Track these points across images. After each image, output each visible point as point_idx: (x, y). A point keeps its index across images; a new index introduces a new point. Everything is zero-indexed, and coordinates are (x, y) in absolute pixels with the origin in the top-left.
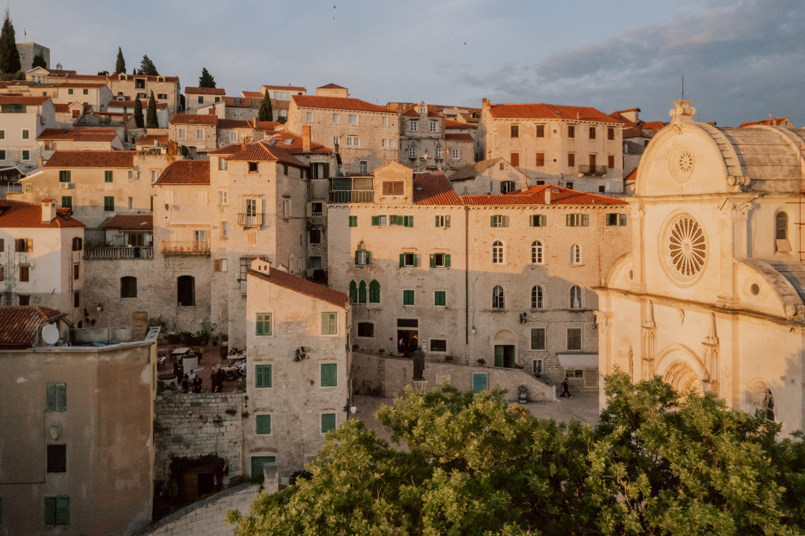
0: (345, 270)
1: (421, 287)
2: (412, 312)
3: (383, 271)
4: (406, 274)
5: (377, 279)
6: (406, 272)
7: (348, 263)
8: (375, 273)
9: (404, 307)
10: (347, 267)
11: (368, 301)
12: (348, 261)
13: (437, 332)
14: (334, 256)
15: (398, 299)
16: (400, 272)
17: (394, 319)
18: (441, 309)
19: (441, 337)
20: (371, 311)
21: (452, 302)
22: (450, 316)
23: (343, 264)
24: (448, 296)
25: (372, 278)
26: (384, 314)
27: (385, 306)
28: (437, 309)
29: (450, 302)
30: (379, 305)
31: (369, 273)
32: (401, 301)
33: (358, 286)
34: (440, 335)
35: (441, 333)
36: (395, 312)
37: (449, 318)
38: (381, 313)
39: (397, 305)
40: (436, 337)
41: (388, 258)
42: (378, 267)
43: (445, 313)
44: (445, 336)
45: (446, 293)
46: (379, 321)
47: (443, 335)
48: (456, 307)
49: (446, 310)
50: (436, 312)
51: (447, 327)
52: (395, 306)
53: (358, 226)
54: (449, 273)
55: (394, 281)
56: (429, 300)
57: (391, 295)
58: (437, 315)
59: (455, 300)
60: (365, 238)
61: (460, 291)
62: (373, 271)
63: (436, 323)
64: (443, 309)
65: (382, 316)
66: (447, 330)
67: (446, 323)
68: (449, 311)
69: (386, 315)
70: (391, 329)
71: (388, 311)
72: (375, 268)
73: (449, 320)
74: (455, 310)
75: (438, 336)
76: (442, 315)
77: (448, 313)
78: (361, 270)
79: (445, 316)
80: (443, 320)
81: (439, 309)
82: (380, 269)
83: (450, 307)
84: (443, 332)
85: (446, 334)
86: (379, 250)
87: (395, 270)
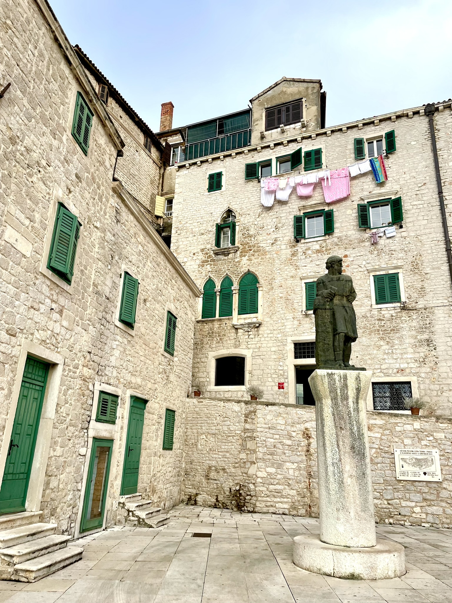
0: (198, 262)
3: (265, 253)
4: (309, 252)
5: (252, 269)
6: (309, 249)
7: (202, 250)
8: (250, 260)
9: (307, 316)
10: (201, 257)
11: (235, 312)
12: (203, 247)
13: (386, 363)
14: (181, 243)
15: (295, 301)
16: (297, 250)
17: (288, 345)
18: (391, 312)
19: (398, 375)
20: (241, 331)
21: (415, 294)
22: (415, 325)
23: (194, 254)
24: (405, 282)
25: (245, 270)
26: (265, 335)
27: (268, 319)
28: (383, 312)
29: (412, 295)
30: (256, 317)
31: (239, 262)
32: (300, 304)
33: (218, 288)
34: (395, 371)
35: (397, 366)
36: (288, 330)
37: (414, 329)
38: (260, 332)
39: (292, 314)
40: (385, 376)
41: (274, 229)
42: (256, 248)
43: (402, 318)
44: (408, 371)
45: (401, 276)
46: (256, 350)
47: (402, 370)
48: (426, 302)
49: (404, 313)
50: (379, 320)
51: (410, 350)
52: (290, 316)
53: (223, 189)
54: (404, 234)
55: (286, 268)
56: (362, 295)
57: (281, 295)
58: (384, 326)
59: (425, 288)
60: (234, 203)
61: (433, 269)
62: (247, 257)
63: (382, 343)
64: (396, 311)
65: (263, 339)
66: (409, 356)
67: (407, 341)
68: (412, 314)
69: (270, 335)
70: (281, 364)
71: (275, 328)
72: (250, 250)
73: (414, 333)
74: (425, 309)
75: (390, 372)
76: (396, 325)
77: (409, 318)
78: (226, 258)
79: (403, 326)
80: (397, 335)
81: (386, 312)
82: (258, 251)
83: (414, 304)
84: (402, 363)
85: (410, 366)
86: (258, 219)
87: (288, 247)
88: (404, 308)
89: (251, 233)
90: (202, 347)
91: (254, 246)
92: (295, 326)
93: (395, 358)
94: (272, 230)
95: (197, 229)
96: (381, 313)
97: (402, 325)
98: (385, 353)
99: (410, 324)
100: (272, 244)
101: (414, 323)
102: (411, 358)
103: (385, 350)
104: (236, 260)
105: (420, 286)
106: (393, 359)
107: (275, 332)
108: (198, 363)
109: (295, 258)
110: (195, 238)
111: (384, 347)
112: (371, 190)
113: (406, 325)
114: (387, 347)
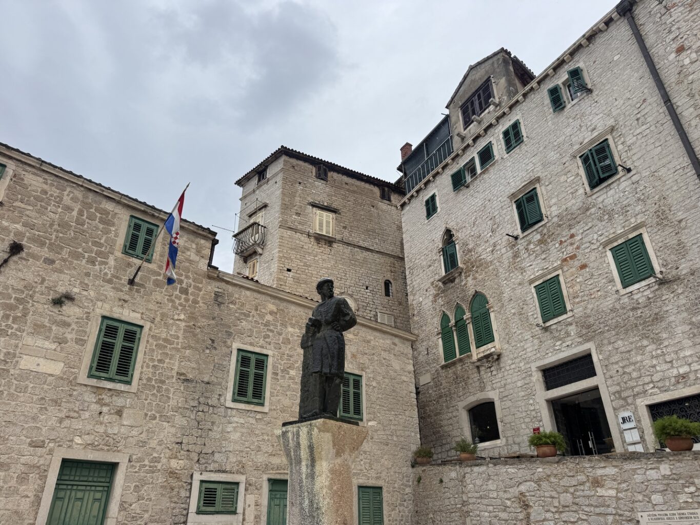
0: (431, 298)
1: (573, 257)
2: (568, 334)
3: (488, 264)
4: (532, 246)
5: (479, 289)
6: (530, 243)
7: (433, 284)
8: (475, 278)
9: (546, 329)
10: (433, 291)
11: (473, 347)
13: (657, 372)
14: (414, 283)
15: (530, 314)
16: (518, 249)
17: (533, 374)
18: (645, 293)
19: (680, 386)
20: (483, 368)
21: (672, 256)
22: (684, 302)
23: (427, 290)
24: (654, 244)
25: (471, 292)
26: (508, 368)
27: (506, 346)
28: (636, 297)
29: (669, 259)
30: (494, 347)
31: (466, 284)
32: (535, 316)
33: (453, 322)
34: (673, 380)
35: (675, 372)
36: (530, 354)
37: (683, 308)
38: (502, 365)
39: (529, 333)
40: (662, 392)
41: (491, 234)
42: (478, 264)
43: (664, 298)
44: (692, 376)
45: (646, 238)
46: (502, 390)
47: (684, 378)
48: (691, 263)
49: (664, 290)
50: (634, 309)
51: (687, 343)
52: (527, 335)
53: (439, 210)
54: (635, 178)
55: (511, 275)
56: (604, 281)
57: (513, 311)
58: (641, 316)
59: (683, 243)
60: (450, 221)
61: (688, 210)
62: (471, 276)
63: (645, 342)
64: (652, 289)
65: (506, 373)
66: (688, 353)
67: (679, 330)
68: (676, 287)
69: (513, 366)
70: (531, 402)
71: (516, 355)
72: (473, 267)
73: (685, 315)
74: (692, 274)
75: (668, 384)
76: (657, 310)
77: (672, 295)
78: (453, 284)
79: (668, 308)
80: (664, 325)
81: (640, 295)
82: (481, 265)
83: (674, 272)
84: (681, 366)
85: (693, 369)
86: (474, 229)
87: (509, 249)
88: (662, 282)
89: (470, 247)
90: (451, 398)
91: (476, 261)
92: (536, 347)
93: (668, 360)
94: (489, 235)
95: (425, 263)
96: (633, 299)
97: (665, 309)
98: (652, 357)
99: (676, 304)
100: (492, 251)
101: (682, 301)
102: (691, 356)
103: (651, 352)
104: (463, 284)
105: (675, 242)
106: (666, 362)
107: (517, 361)
108: (451, 418)
109: (519, 259)
110: (425, 272)
111: (649, 347)
112: (582, 140)
113: (671, 307)
114: (653, 347)
